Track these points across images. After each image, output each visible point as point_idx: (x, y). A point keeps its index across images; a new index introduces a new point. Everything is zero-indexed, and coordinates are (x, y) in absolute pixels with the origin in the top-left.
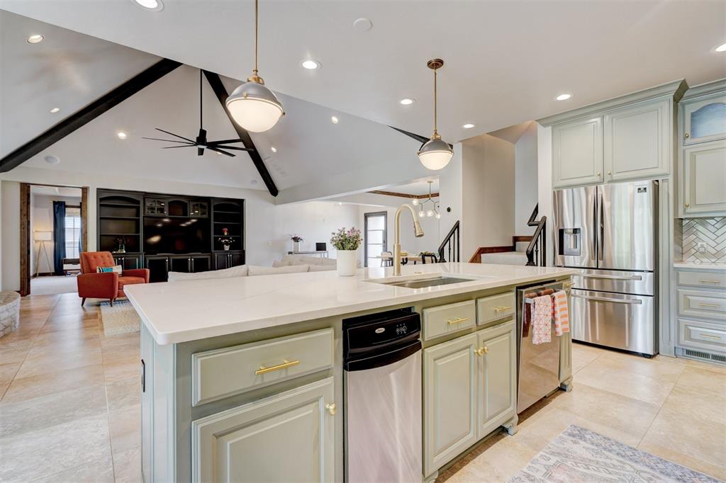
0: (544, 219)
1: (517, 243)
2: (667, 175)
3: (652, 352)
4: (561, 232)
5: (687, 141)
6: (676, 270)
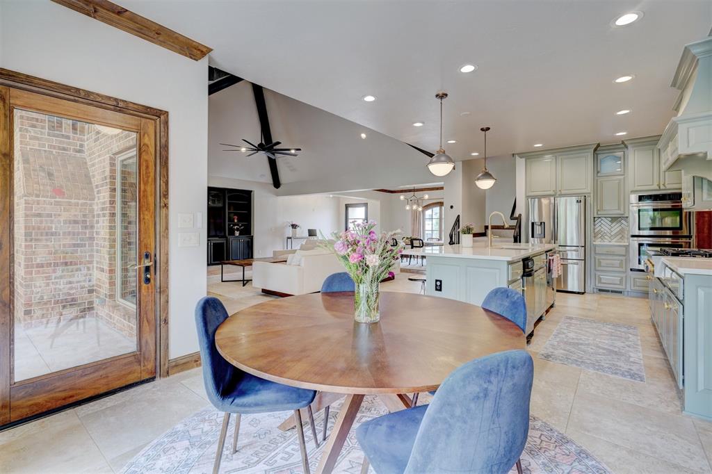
0: (520, 215)
1: (487, 230)
2: (590, 193)
3: (583, 291)
4: (533, 224)
5: (599, 174)
6: (595, 246)
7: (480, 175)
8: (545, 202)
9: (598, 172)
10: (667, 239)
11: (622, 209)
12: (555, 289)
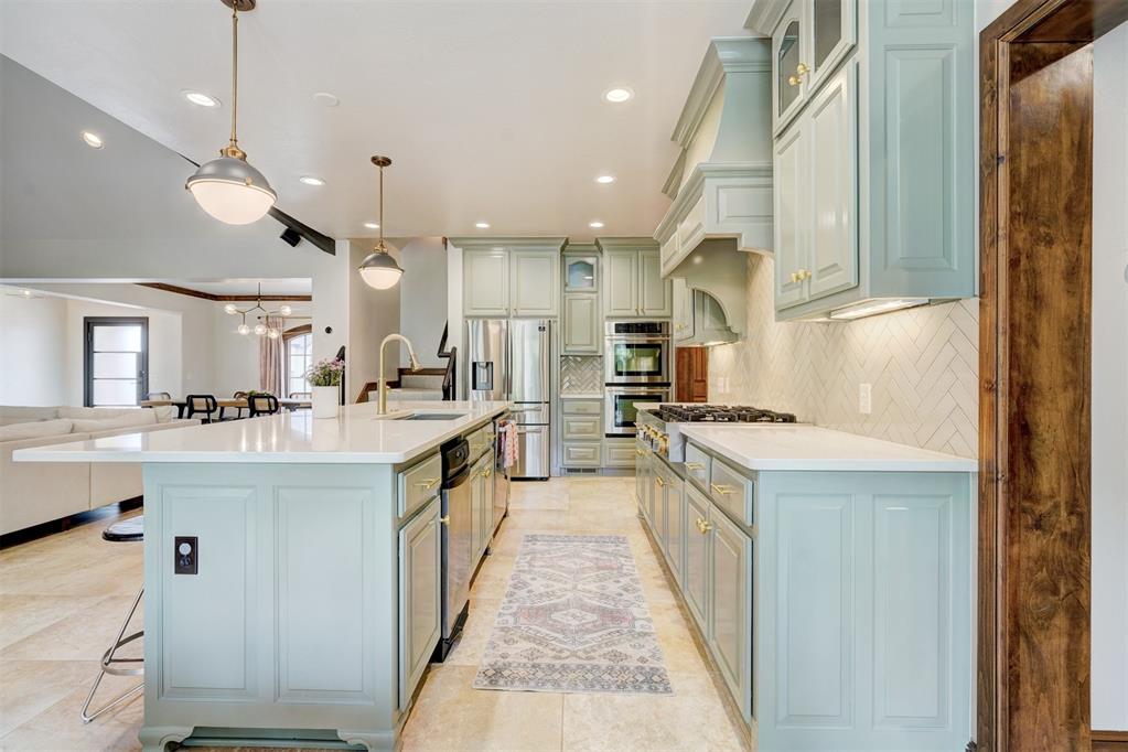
0: (454, 349)
1: (403, 377)
2: (556, 317)
3: (547, 476)
4: (474, 364)
5: (567, 289)
6: (562, 400)
7: (370, 257)
8: (493, 328)
9: (566, 285)
10: (642, 388)
11: (595, 343)
12: (509, 478)
